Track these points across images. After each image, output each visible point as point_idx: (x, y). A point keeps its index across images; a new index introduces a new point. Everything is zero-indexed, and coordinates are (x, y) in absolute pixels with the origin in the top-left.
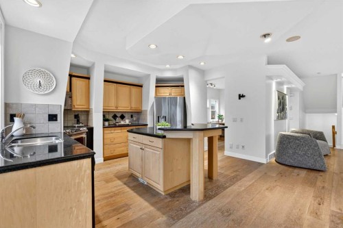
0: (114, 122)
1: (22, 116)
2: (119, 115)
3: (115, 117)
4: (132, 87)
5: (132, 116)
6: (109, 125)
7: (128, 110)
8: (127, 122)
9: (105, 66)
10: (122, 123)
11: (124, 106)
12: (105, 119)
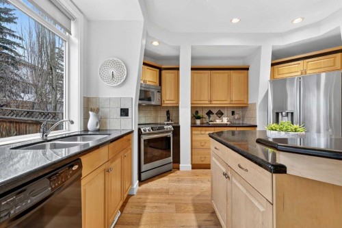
0: (208, 120)
1: (97, 111)
2: (215, 111)
3: (209, 113)
5: (233, 113)
6: (202, 123)
7: (226, 103)
8: (225, 120)
9: (192, 48)
10: (218, 121)
11: (220, 98)
12: (195, 115)
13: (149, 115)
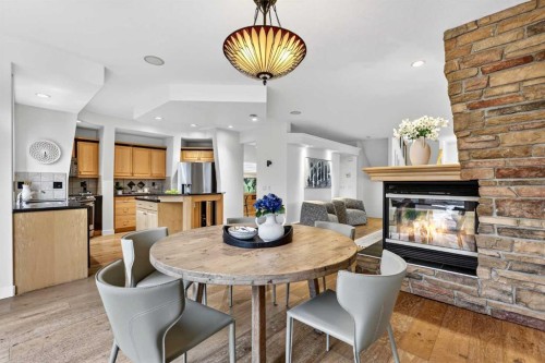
0: (130, 190)
1: (29, 184)
3: (131, 185)
4: (152, 149)
5: (154, 184)
6: (123, 193)
7: (148, 176)
8: (146, 190)
9: (116, 129)
10: (140, 191)
11: (141, 172)
12: (117, 187)
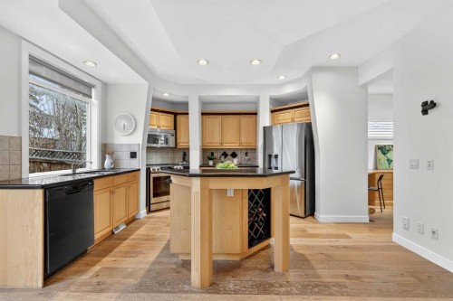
2: (229, 153)
3: (225, 155)
4: (241, 116)
5: (246, 154)
7: (238, 146)
9: (199, 97)
13: (166, 156)
